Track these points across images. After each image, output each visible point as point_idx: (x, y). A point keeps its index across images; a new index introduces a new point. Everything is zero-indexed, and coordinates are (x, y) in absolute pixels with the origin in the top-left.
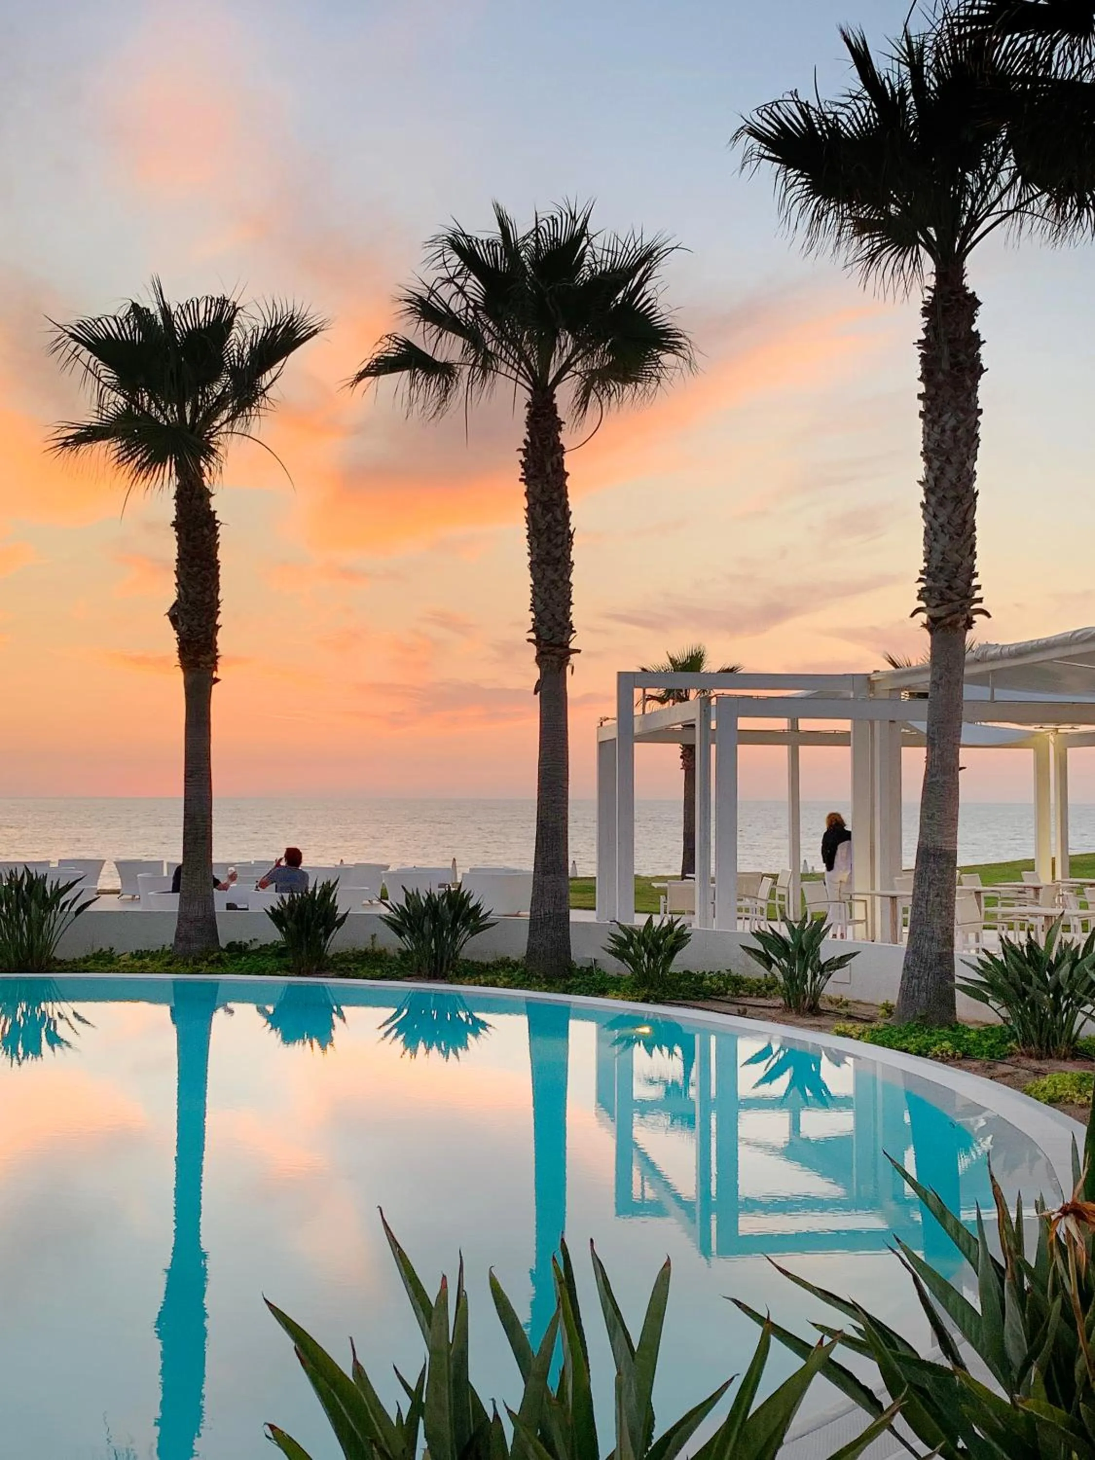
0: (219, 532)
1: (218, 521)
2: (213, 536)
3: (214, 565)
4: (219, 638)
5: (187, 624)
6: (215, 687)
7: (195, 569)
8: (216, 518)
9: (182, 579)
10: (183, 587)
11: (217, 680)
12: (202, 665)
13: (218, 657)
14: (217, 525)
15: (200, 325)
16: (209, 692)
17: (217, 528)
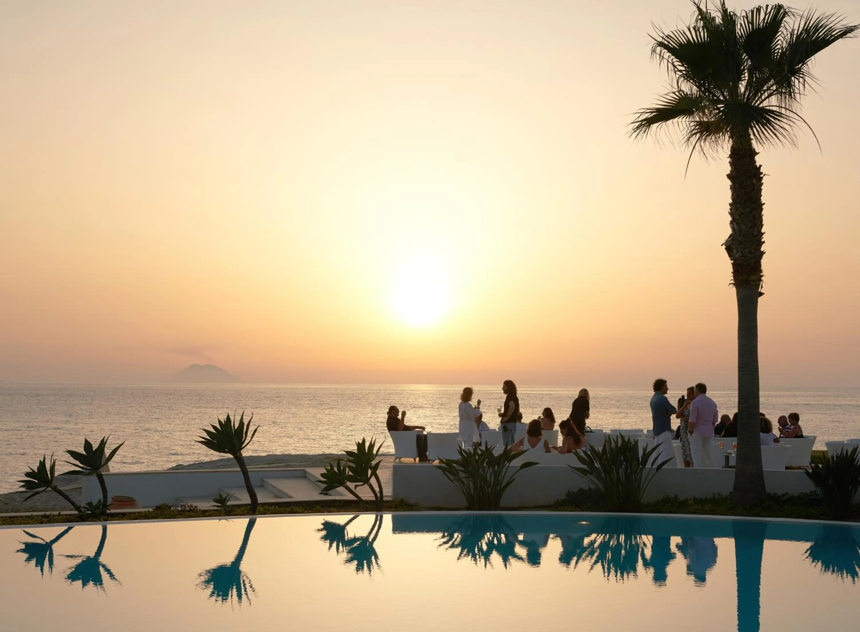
0: (763, 181)
1: (762, 173)
2: (759, 184)
3: (759, 206)
4: (763, 261)
5: (741, 252)
6: (760, 299)
7: (747, 210)
8: (761, 171)
9: (737, 217)
10: (737, 224)
11: (761, 294)
12: (752, 283)
13: (762, 276)
14: (762, 176)
15: (759, 25)
16: (756, 302)
17: (762, 178)
